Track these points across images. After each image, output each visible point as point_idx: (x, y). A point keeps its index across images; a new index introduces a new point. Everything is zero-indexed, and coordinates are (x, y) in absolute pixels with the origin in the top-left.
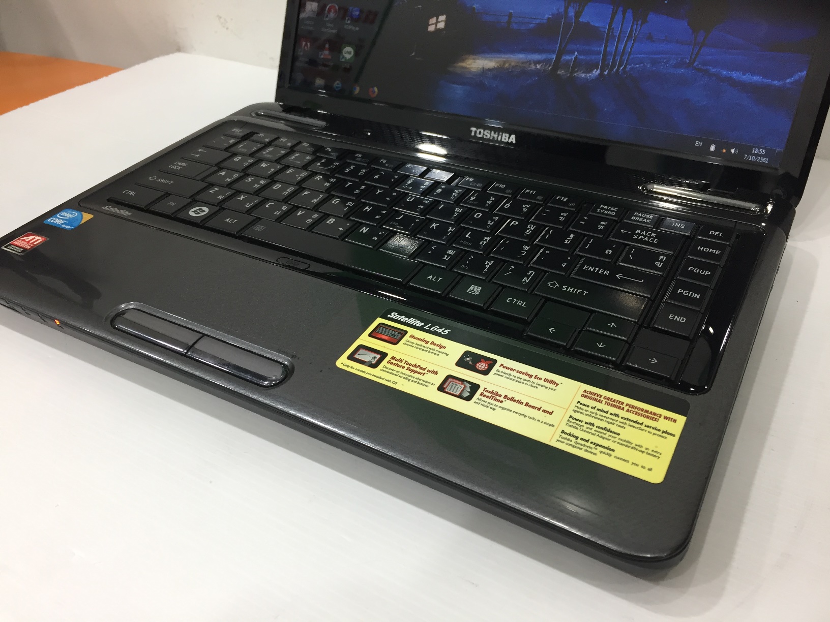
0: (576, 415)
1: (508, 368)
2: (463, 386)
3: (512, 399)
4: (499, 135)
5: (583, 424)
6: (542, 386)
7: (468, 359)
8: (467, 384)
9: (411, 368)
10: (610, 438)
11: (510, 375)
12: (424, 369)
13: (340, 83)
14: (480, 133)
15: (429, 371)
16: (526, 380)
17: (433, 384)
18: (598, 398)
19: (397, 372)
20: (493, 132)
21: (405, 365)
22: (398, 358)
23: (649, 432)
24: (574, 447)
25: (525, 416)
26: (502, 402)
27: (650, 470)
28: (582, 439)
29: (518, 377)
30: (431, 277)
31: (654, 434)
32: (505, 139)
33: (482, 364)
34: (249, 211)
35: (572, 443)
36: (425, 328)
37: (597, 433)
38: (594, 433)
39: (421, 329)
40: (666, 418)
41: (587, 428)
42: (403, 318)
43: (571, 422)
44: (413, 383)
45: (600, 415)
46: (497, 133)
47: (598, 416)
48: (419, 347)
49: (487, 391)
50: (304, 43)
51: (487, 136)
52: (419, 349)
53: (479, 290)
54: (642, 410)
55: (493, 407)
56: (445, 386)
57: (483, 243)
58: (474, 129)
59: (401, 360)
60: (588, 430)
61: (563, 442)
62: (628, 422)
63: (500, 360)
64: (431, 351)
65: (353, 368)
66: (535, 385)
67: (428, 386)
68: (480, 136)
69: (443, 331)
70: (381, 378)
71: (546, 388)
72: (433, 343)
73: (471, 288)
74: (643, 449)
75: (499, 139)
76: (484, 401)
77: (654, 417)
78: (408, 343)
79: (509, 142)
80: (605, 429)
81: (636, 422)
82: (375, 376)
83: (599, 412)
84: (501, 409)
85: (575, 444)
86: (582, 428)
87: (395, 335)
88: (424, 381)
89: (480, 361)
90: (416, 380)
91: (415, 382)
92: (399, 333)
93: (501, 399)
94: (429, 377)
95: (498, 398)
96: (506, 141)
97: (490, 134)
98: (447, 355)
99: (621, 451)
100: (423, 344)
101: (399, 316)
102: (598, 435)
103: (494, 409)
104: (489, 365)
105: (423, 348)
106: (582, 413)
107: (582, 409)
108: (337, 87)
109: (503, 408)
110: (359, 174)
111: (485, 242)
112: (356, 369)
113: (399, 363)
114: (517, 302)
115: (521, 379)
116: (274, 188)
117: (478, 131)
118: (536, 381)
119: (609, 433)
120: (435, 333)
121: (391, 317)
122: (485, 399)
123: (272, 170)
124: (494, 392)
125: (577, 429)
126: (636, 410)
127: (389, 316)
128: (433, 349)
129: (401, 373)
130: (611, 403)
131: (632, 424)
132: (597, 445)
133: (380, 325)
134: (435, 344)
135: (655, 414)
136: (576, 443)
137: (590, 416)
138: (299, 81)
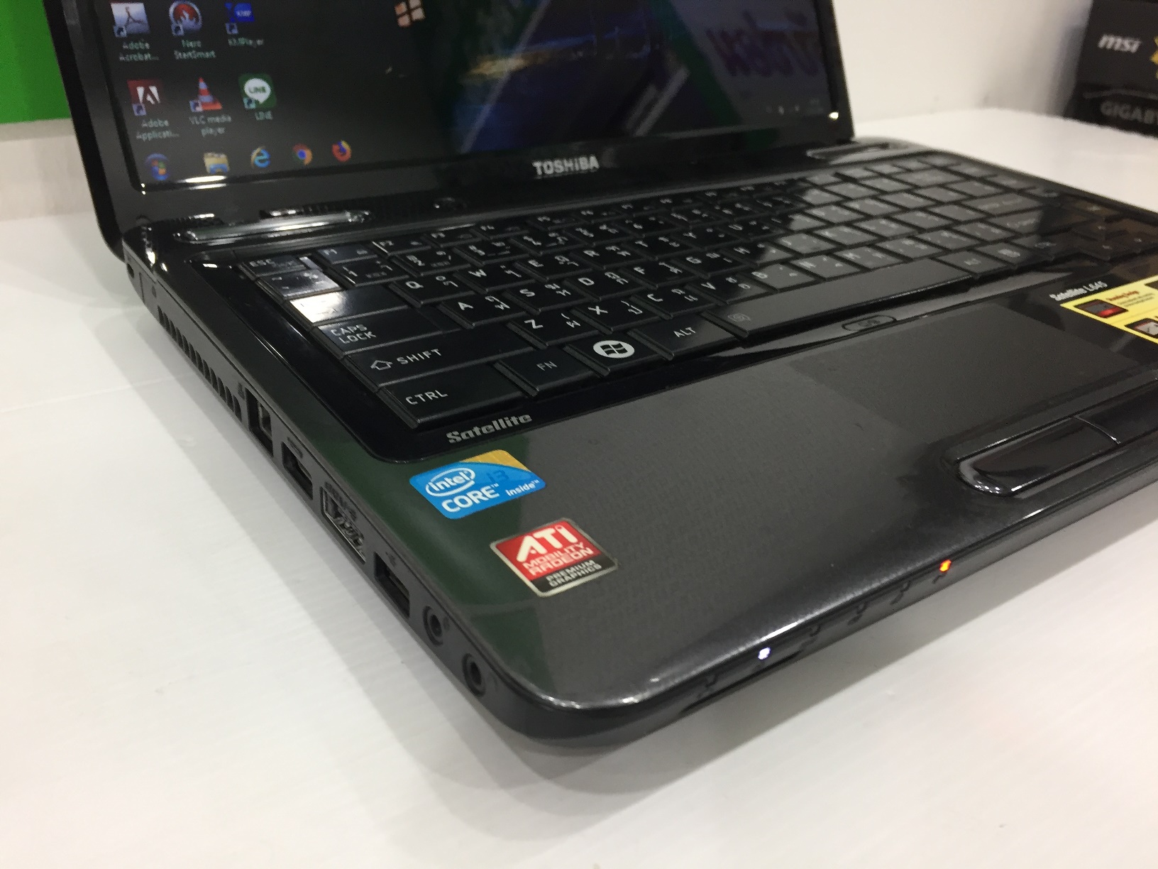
20: (564, 161)
32: (585, 165)
46: (571, 161)
51: (559, 169)
68: (551, 171)
75: (577, 168)
79: (591, 167)
96: (587, 167)
97: (563, 164)
108: (261, 161)
138: (162, 171)
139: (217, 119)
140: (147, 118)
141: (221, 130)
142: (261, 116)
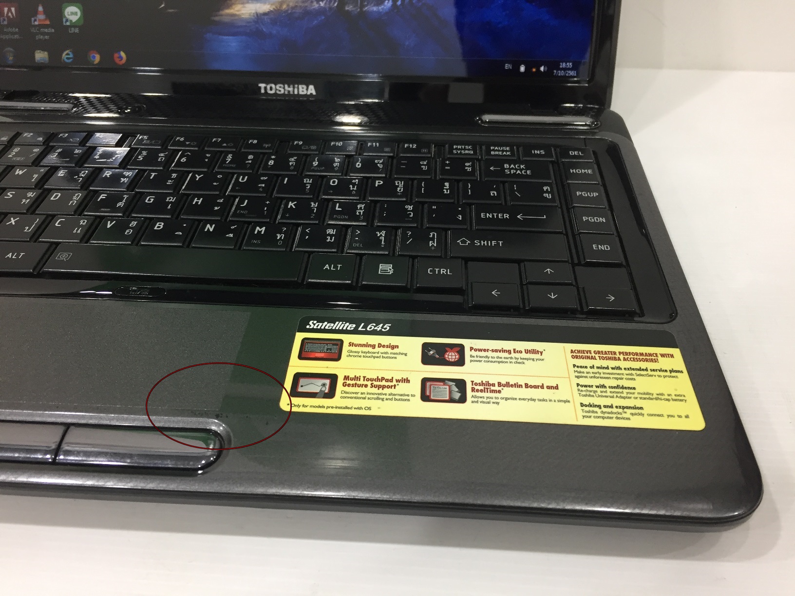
0: (582, 381)
1: (480, 350)
2: (448, 387)
3: (508, 385)
4: (294, 88)
5: (594, 388)
6: (527, 359)
7: (431, 352)
8: (451, 383)
9: (375, 383)
10: (629, 395)
11: (487, 357)
12: (391, 380)
13: (70, 53)
14: (271, 88)
15: (397, 381)
16: (507, 358)
17: (413, 396)
18: (589, 355)
19: (362, 394)
20: (286, 86)
21: (365, 383)
22: (352, 376)
23: (659, 376)
24: (603, 418)
25: (534, 400)
26: (499, 392)
27: (687, 417)
28: (605, 407)
29: (498, 357)
30: (327, 266)
31: (665, 377)
32: (303, 91)
33: (450, 354)
34: (35, 236)
35: (600, 414)
36: (360, 329)
37: (615, 395)
38: (612, 395)
39: (355, 332)
40: (663, 355)
41: (601, 392)
42: (327, 325)
43: (582, 391)
44: (389, 401)
45: (604, 373)
46: (291, 86)
47: (602, 375)
48: (368, 355)
49: (476, 384)
50: (6, 9)
51: (280, 91)
52: (369, 357)
53: (391, 268)
54: (637, 354)
55: (494, 400)
56: (428, 394)
57: (360, 213)
58: (262, 85)
59: (357, 378)
60: (604, 394)
61: (590, 417)
62: (634, 372)
63: (467, 343)
64: (384, 355)
65: (306, 406)
66: (519, 361)
67: (409, 400)
68: (273, 92)
69: (382, 327)
70: (347, 408)
71: (533, 360)
72: (380, 345)
73: (380, 267)
74: (667, 397)
75: (296, 93)
76: (481, 397)
77: (651, 358)
78: (351, 354)
79: (309, 93)
80: (618, 387)
81: (640, 369)
82: (340, 408)
83: (601, 371)
84: (504, 400)
85: (602, 415)
86: (597, 394)
87: (331, 349)
88: (401, 395)
89: (447, 351)
90: (390, 397)
91: (391, 399)
92: (333, 344)
93: (497, 388)
94: (402, 388)
95: (493, 388)
96: (305, 93)
97: (284, 88)
98: (406, 355)
99: (649, 406)
100: (370, 349)
101: (321, 324)
102: (617, 396)
103: (498, 403)
104: (457, 352)
105: (374, 355)
106: (586, 377)
107: (583, 372)
108: (68, 58)
109: (507, 399)
110: (159, 160)
111: (362, 212)
112: (311, 406)
113: (358, 382)
114: (439, 271)
115: (501, 358)
116: (52, 199)
117: (268, 87)
118: (518, 355)
119: (625, 391)
120: (374, 333)
121: (311, 327)
122: (479, 394)
123: (35, 176)
124: (484, 382)
125: (593, 396)
126: (632, 356)
127: (308, 327)
128: (387, 353)
129: (368, 394)
130: (604, 356)
131: (638, 372)
132: (624, 408)
133: (304, 341)
134: (384, 346)
135: (650, 355)
136: (602, 412)
137: (594, 377)
138: (11, 58)
139: (46, 30)
140: (7, 26)
141: (47, 37)
142: (72, 30)
